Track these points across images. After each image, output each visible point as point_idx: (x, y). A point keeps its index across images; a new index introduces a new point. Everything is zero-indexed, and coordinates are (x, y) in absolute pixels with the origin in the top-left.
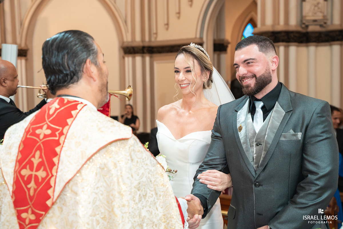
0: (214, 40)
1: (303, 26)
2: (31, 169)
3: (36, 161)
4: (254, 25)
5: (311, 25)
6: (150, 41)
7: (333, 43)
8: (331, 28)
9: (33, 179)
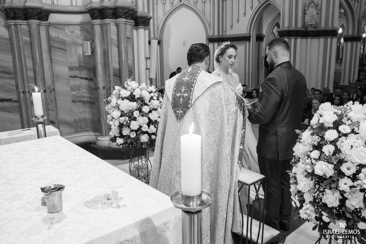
0: (257, 35)
1: (305, 28)
2: (181, 93)
3: (183, 90)
4: (279, 27)
5: (309, 27)
6: (222, 35)
7: (320, 37)
8: (320, 29)
9: (182, 97)
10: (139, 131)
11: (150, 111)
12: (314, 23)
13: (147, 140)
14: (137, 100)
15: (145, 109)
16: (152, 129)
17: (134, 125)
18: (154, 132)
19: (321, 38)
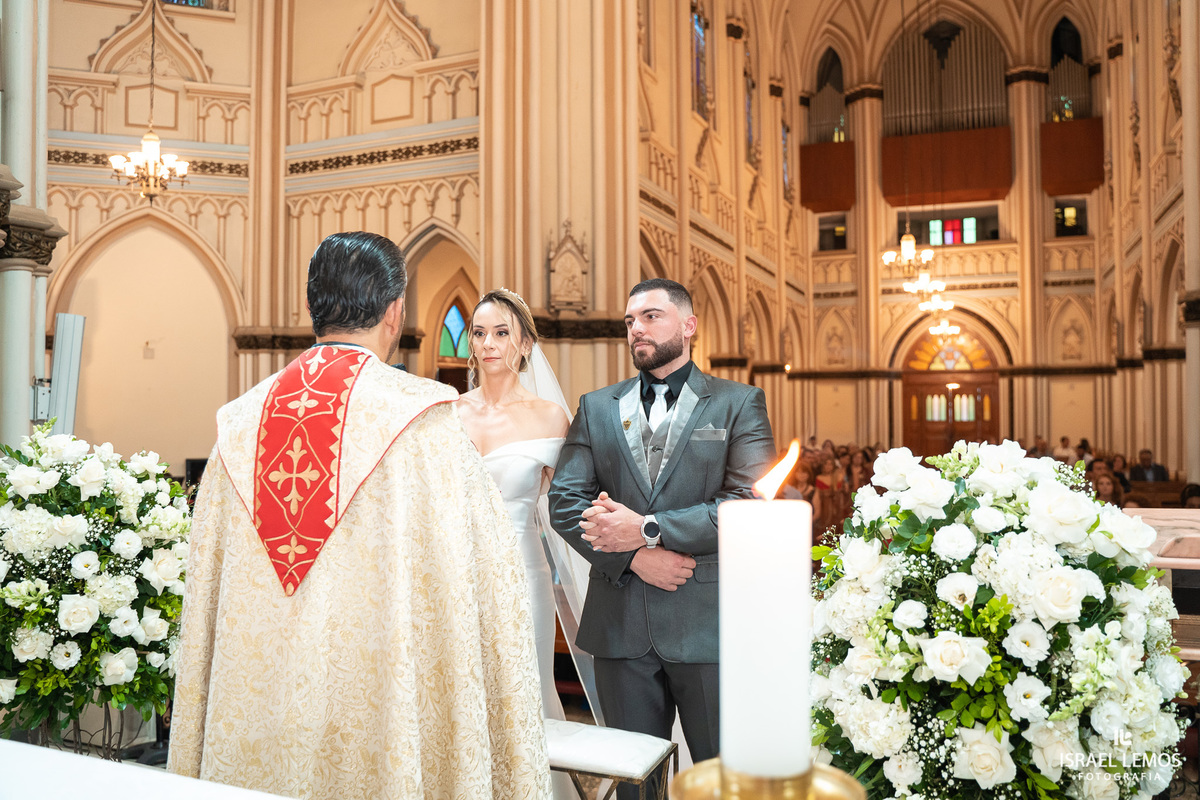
1: (552, 310)
3: (296, 454)
4: (462, 309)
5: (564, 310)
6: (286, 326)
7: (596, 339)
8: (593, 316)
9: (294, 486)
10: (99, 639)
11: (145, 554)
12: (575, 297)
13: (128, 675)
14: (87, 506)
15: (126, 544)
16: (152, 627)
17: (76, 614)
18: (159, 639)
19: (599, 342)
